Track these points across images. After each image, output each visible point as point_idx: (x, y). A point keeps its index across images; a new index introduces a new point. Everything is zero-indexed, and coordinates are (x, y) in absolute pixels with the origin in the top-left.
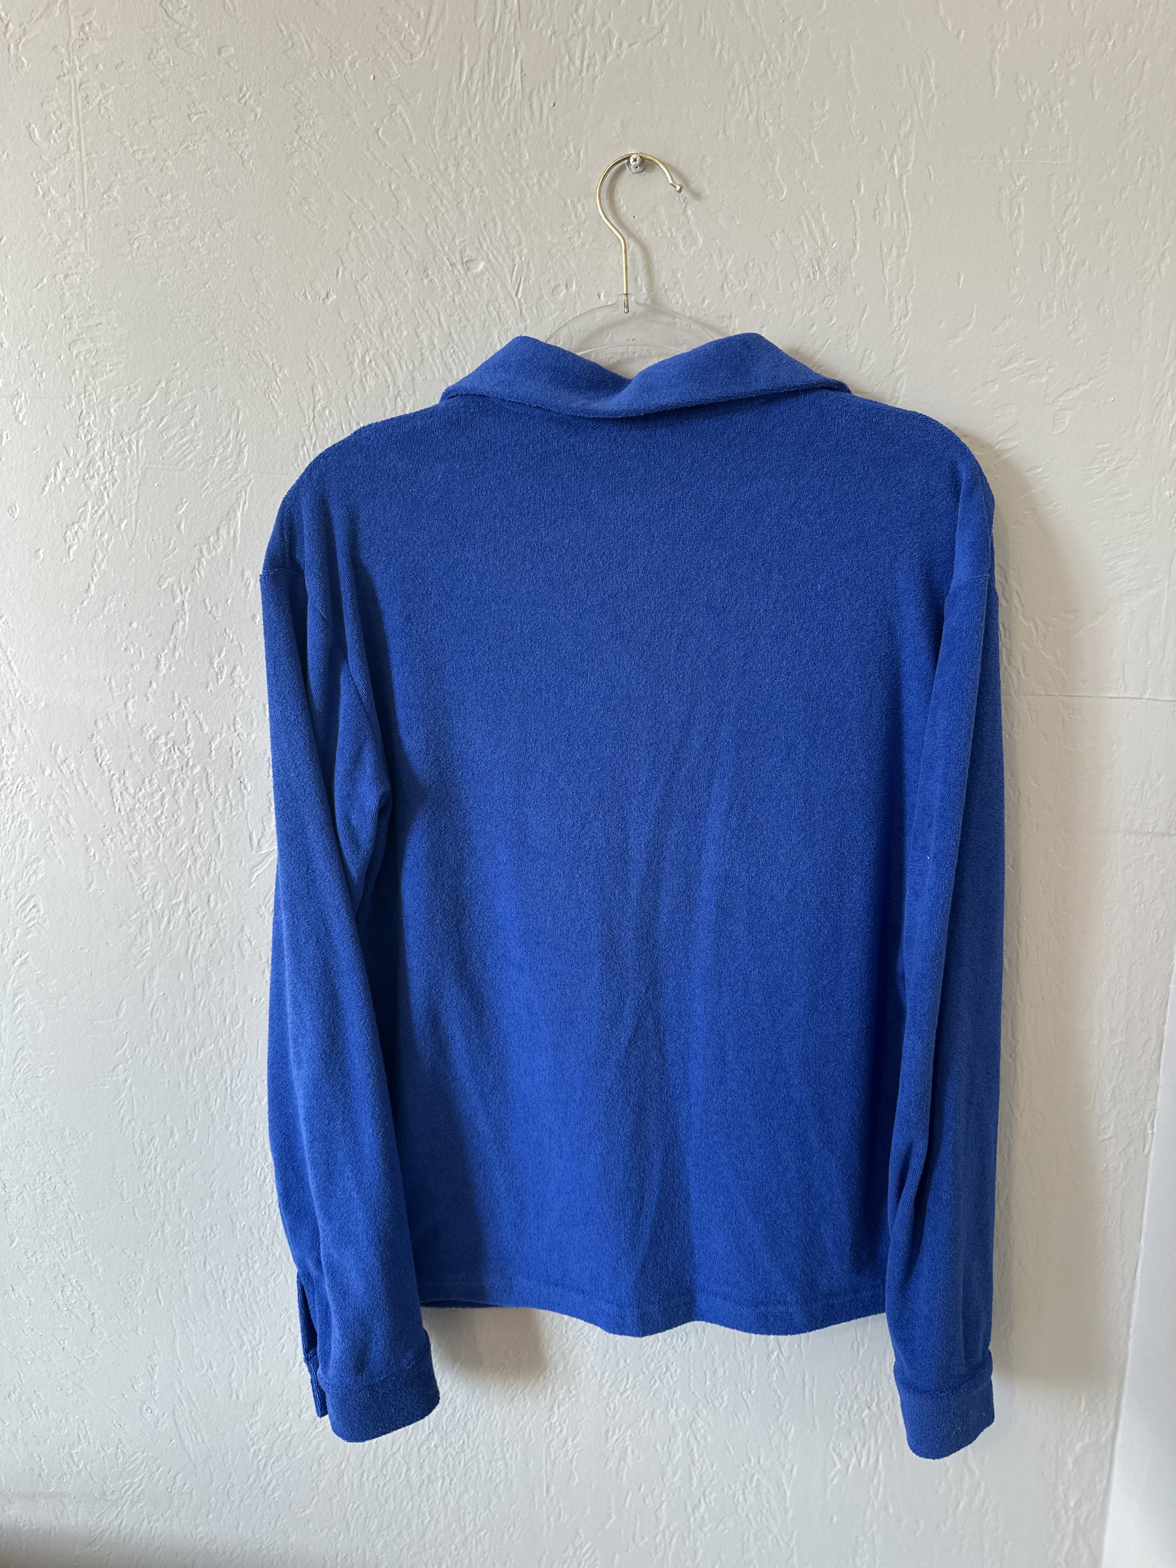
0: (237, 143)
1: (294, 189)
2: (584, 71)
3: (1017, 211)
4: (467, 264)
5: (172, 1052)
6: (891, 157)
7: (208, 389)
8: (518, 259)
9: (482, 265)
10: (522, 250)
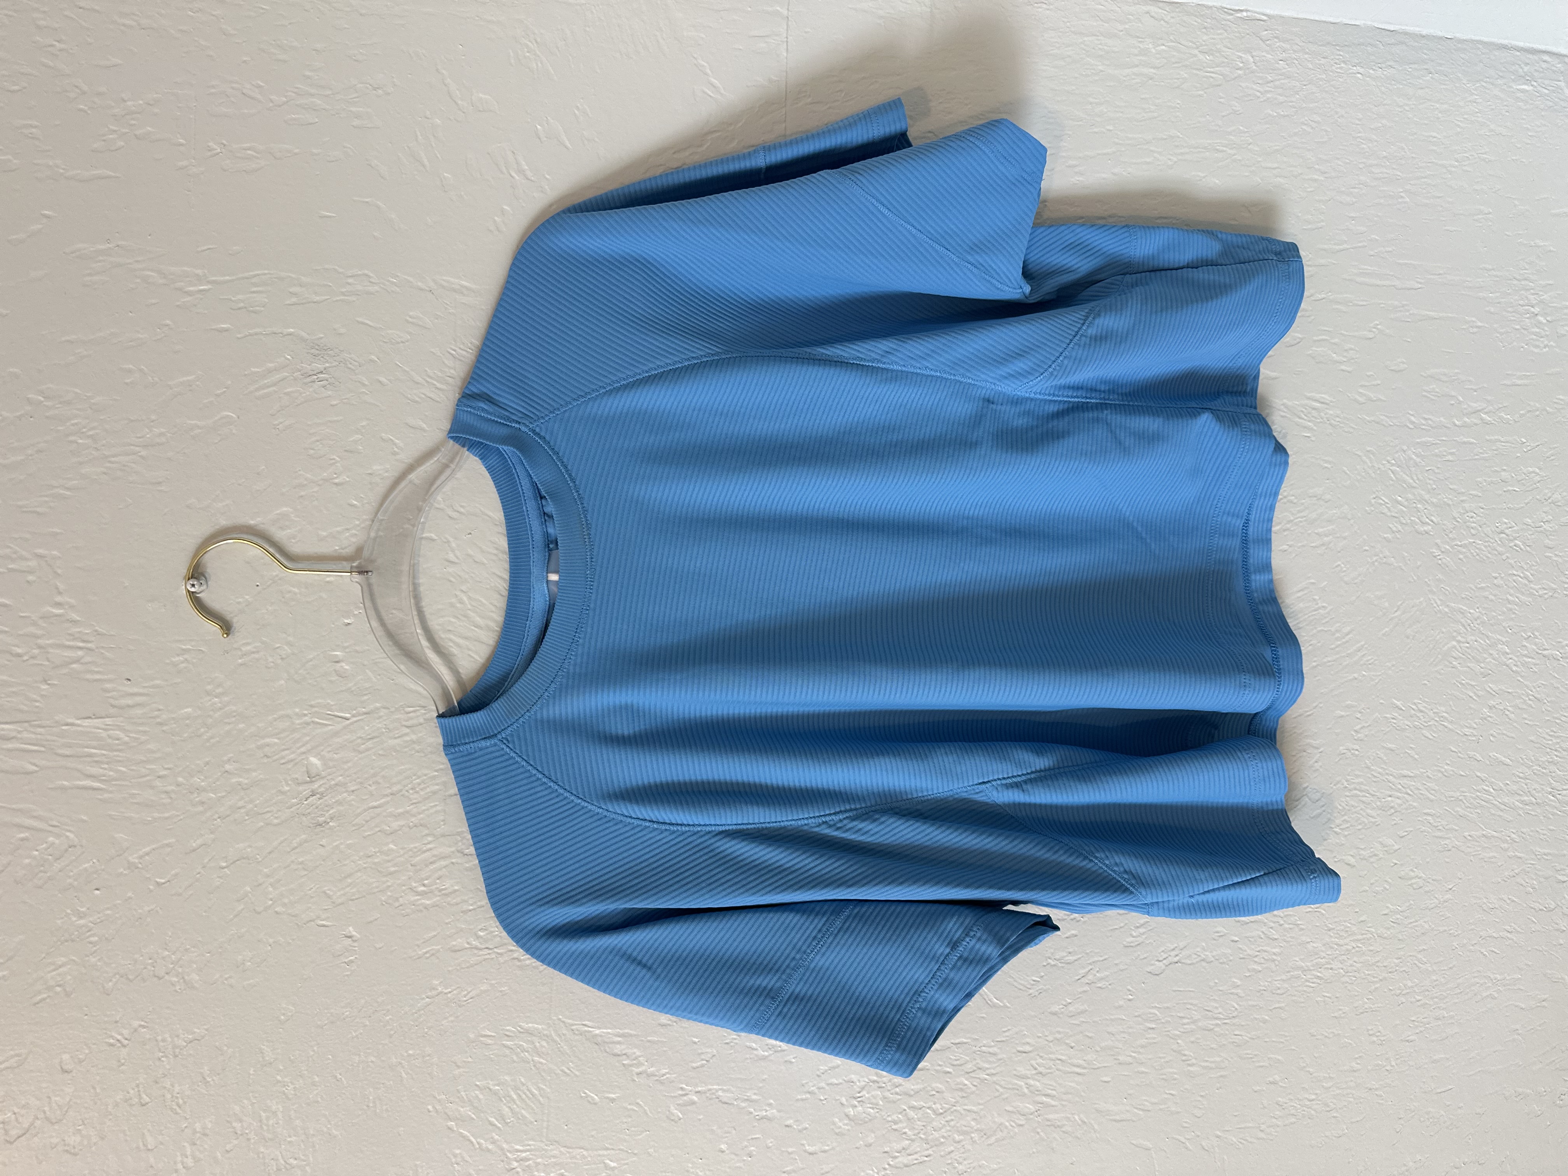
0: (175, 1047)
1: (226, 979)
2: (89, 645)
3: (249, 152)
4: (312, 777)
5: (1187, 1086)
6: (189, 293)
7: (457, 1072)
8: (306, 718)
9: (314, 760)
10: (297, 714)
